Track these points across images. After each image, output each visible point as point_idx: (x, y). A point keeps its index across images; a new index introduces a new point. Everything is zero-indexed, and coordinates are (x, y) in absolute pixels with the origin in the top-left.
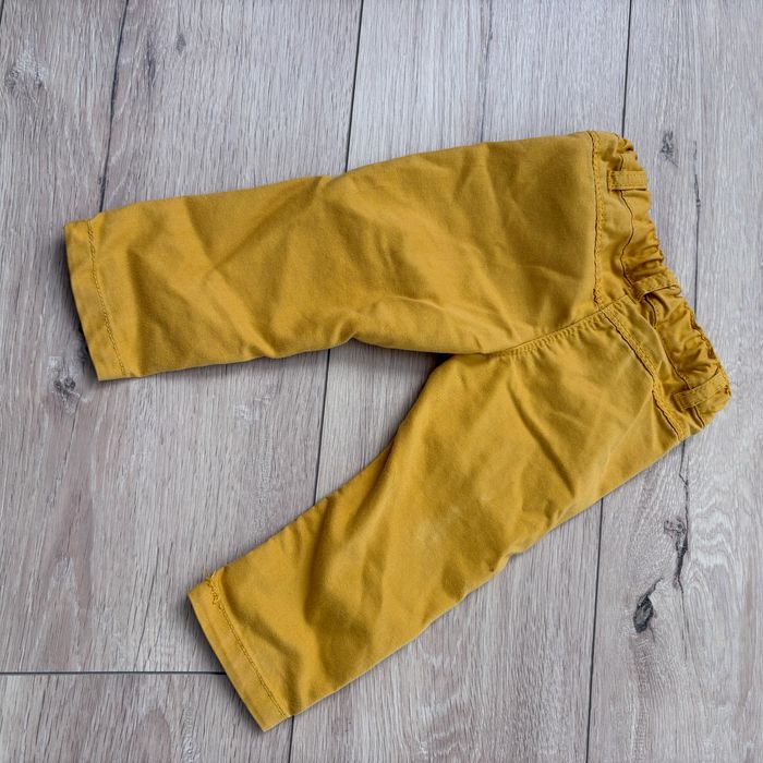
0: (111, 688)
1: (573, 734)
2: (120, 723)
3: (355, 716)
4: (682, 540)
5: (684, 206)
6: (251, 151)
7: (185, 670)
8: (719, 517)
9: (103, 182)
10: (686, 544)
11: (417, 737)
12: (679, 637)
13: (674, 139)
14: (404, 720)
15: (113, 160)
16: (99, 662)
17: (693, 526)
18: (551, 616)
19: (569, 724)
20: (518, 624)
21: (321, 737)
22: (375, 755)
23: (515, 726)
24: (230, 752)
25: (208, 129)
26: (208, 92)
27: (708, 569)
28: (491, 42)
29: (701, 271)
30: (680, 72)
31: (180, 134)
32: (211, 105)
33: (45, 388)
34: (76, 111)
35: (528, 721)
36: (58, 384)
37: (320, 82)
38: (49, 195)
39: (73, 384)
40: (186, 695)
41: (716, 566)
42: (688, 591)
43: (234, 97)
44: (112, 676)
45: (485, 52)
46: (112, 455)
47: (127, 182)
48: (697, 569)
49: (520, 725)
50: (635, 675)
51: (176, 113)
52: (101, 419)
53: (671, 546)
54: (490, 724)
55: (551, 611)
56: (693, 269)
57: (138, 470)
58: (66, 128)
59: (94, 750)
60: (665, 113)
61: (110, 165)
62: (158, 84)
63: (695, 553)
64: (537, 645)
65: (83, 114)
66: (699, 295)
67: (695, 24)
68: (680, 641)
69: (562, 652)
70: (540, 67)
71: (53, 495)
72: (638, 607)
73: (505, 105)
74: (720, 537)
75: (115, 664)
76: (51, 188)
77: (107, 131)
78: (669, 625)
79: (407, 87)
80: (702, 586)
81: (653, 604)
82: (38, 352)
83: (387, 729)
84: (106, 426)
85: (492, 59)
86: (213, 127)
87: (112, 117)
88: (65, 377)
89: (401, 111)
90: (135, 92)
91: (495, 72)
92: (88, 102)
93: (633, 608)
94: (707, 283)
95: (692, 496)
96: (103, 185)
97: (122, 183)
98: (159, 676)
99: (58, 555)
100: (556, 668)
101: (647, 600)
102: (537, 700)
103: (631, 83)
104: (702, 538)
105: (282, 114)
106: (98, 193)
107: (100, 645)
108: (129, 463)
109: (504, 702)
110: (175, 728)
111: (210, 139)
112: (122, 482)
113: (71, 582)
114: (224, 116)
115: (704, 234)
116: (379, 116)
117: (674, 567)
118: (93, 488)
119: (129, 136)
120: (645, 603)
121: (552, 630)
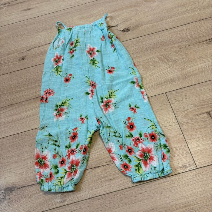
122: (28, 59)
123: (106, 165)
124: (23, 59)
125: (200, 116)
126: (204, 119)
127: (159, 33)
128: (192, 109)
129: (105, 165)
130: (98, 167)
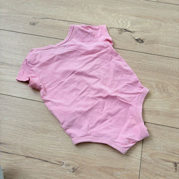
0: (144, 165)
1: (165, 60)
2: (152, 164)
3: (156, 110)
4: (124, 30)
5: (47, 22)
6: (24, 122)
7: (141, 148)
8: (119, 21)
9: (27, 157)
10: (125, 29)
11: (162, 96)
12: (145, 33)
13: (31, 22)
14: (158, 98)
15: (22, 154)
16: (137, 168)
17: (121, 27)
18: (138, 62)
19: (162, 61)
20: (139, 70)
21: (160, 118)
22: (165, 106)
23: (162, 73)
24: (161, 139)
25: (17, 131)
26: (9, 130)
27: (131, 25)
28: (4, 63)
29: (63, 19)
30: (16, 19)
31: (18, 138)
32: (12, 130)
33: (74, 175)
34: (10, 162)
35: (161, 70)
36: (73, 172)
37: (9, 104)
38: (29, 170)
39: (73, 168)
40: (147, 148)
41: (130, 23)
42: (135, 30)
43: (11, 124)
44: (141, 165)
45: (6, 64)
46: (91, 160)
47: (28, 151)
48: (131, 28)
49: (162, 72)
50: (153, 44)
51: (13, 138)
52: (82, 162)
53: (125, 33)
54: (161, 79)
55: (137, 62)
56: (62, 21)
57: (95, 155)
58: (13, 165)
59: (157, 170)
60: (25, 24)
61: (23, 155)
62: (6, 142)
63: (127, 28)
64: (144, 66)
65: (11, 160)
66: (68, 20)
67: (5, 14)
68: (146, 33)
69: (146, 60)
70: (11, 52)
71: (98, 175)
72: (138, 42)
73: (19, 61)
74: (124, 22)
75: (139, 164)
76: (27, 170)
77: (15, 155)
78: (143, 35)
79: (13, 83)
80: (134, 27)
81: (137, 38)
82: (65, 176)
83: (159, 102)
84: (84, 161)
85: (8, 63)
86: (17, 130)
87: (12, 154)
88: (72, 170)
89: (18, 85)
90: (7, 148)
91: (11, 63)
92: (8, 159)
93: (138, 43)
94: (65, 18)
95: (114, 27)
96: (28, 157)
97: (28, 153)
98: (142, 154)
99: (112, 175)
100: (150, 62)
101: (136, 40)
102: (156, 67)
103: (17, 31)
104: (124, 25)
105: (16, 113)
106: (30, 158)
107: (134, 167)
108: (93, 157)
109: (156, 75)
110: (154, 151)
111: (20, 131)
112: (97, 159)
113: (119, 173)
114: (15, 127)
115: (54, 18)
116: (19, 91)
117: (130, 33)
118: (98, 166)
119: (17, 150)
120: (137, 40)
121: (141, 62)
122: (38, 26)
123: (55, 164)
124: (34, 24)
125: (166, 162)
126: (168, 168)
127: (170, 58)
128: (162, 152)
129: (53, 163)
130: (47, 161)
